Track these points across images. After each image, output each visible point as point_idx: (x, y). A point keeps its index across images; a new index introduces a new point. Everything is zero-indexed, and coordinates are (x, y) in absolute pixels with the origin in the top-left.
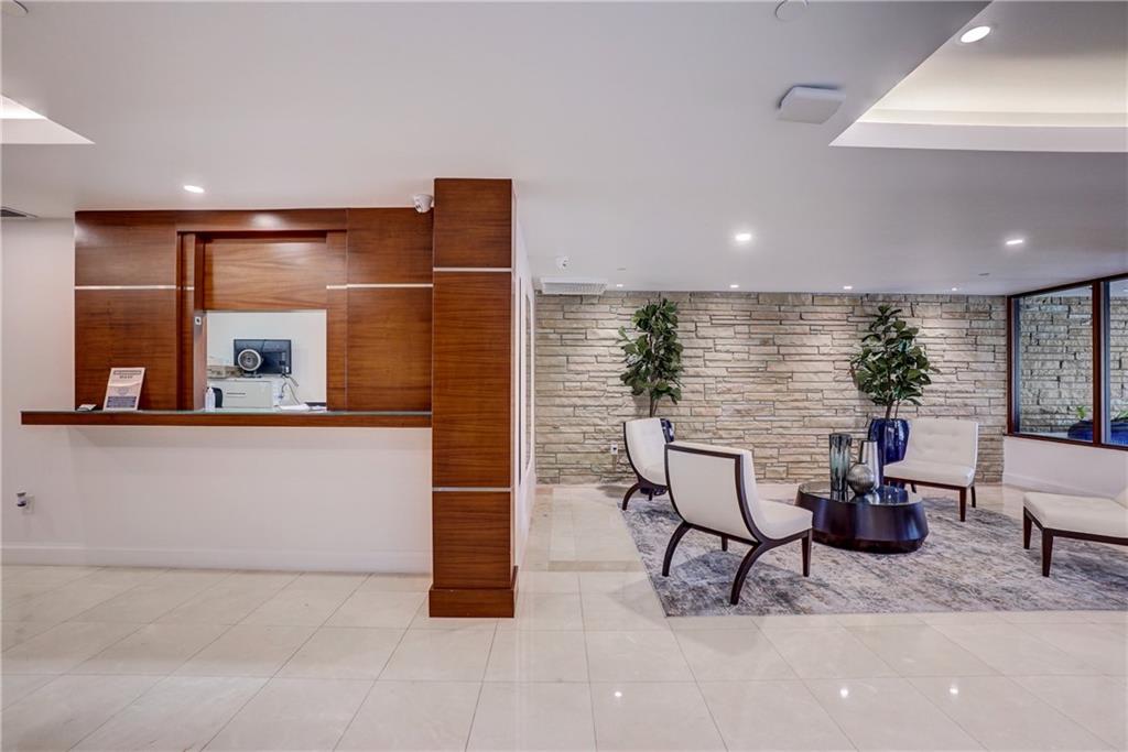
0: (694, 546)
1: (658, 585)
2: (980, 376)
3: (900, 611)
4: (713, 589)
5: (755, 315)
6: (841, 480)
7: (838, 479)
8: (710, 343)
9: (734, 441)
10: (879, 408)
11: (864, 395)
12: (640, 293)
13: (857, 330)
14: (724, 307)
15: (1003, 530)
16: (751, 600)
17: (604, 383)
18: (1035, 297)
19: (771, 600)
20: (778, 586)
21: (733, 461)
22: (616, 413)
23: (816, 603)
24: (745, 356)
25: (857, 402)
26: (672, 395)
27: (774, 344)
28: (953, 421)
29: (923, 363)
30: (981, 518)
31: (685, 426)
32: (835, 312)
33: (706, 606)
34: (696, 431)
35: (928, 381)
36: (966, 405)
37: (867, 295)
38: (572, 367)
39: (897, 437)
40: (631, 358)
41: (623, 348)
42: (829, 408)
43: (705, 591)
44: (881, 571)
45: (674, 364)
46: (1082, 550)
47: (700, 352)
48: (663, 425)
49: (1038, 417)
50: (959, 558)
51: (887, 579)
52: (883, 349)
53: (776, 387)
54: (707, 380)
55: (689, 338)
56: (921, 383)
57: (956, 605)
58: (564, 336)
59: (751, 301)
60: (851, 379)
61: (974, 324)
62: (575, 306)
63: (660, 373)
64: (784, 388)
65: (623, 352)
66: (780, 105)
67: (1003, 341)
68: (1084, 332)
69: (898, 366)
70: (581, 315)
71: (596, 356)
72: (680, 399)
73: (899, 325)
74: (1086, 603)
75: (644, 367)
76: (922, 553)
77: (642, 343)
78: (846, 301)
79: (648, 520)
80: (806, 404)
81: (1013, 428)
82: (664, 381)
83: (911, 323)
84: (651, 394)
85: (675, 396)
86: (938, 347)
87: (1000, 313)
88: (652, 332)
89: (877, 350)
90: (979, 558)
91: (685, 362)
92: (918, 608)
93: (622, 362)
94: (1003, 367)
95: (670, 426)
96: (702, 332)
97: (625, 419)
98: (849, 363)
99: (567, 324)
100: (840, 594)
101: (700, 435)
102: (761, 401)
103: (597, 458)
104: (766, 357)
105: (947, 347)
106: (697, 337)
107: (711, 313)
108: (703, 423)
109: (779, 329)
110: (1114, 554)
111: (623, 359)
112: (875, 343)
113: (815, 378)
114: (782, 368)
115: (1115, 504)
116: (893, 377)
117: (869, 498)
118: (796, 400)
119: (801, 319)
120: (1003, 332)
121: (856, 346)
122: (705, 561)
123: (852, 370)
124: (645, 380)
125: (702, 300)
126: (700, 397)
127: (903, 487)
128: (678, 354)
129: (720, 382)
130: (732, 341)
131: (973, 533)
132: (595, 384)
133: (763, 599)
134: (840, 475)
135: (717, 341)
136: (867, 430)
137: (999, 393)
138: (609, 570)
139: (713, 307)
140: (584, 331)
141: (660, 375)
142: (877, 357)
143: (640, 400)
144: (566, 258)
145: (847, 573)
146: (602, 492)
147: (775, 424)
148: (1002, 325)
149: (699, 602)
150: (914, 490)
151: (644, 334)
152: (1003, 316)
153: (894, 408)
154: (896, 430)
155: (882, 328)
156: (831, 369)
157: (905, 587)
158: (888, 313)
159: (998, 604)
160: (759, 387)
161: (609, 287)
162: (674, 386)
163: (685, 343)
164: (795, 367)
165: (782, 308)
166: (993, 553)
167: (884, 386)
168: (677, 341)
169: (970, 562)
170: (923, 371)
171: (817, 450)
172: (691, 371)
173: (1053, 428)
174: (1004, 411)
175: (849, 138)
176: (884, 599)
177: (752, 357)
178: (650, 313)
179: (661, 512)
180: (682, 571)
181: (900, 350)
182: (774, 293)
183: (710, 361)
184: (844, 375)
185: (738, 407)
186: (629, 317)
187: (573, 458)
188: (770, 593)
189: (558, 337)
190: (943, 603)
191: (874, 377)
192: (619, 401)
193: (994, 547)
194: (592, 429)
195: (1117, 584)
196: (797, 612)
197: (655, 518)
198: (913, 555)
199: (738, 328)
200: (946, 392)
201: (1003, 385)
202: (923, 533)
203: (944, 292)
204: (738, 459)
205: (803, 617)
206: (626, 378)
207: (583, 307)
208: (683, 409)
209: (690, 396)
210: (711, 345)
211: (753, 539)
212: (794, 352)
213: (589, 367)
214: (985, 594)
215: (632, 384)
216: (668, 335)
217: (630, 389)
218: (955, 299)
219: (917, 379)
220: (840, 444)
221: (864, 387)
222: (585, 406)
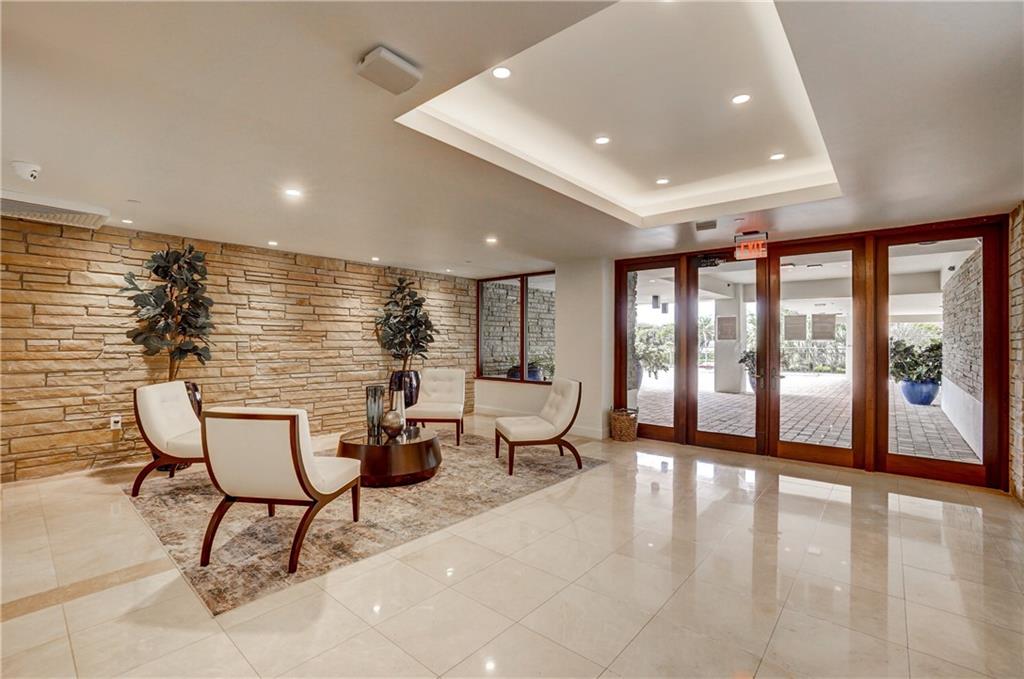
0: (237, 521)
1: (195, 579)
2: (461, 336)
3: (435, 530)
4: (266, 563)
5: (291, 274)
6: (376, 427)
7: (374, 426)
8: (244, 299)
9: (270, 399)
10: (397, 362)
11: (386, 351)
12: (157, 235)
13: (381, 297)
14: (260, 263)
15: (482, 447)
16: (310, 562)
17: (99, 340)
18: (492, 282)
19: (329, 556)
20: (334, 539)
21: (288, 422)
22: (118, 378)
23: (371, 545)
24: (282, 315)
25: (380, 358)
26: (199, 355)
27: (310, 304)
28: (445, 370)
29: (429, 326)
30: (468, 441)
31: (214, 388)
32: (362, 279)
33: (262, 585)
34: (227, 392)
35: (432, 340)
36: (454, 358)
37: (389, 268)
38: (44, 320)
39: (411, 385)
40: (144, 311)
41: (130, 298)
42: (358, 363)
43: (257, 569)
44: (415, 499)
45: (201, 320)
46: (523, 452)
47: (232, 309)
48: (188, 388)
49: (492, 365)
50: (462, 475)
51: (419, 505)
52: (400, 313)
53: (311, 345)
54: (240, 338)
55: (219, 293)
56: (428, 341)
57: (469, 513)
58: (27, 277)
59: (288, 261)
60: (376, 338)
61: (459, 298)
62: (52, 239)
63: (184, 329)
64: (318, 345)
65: (132, 303)
66: (363, 60)
67: (474, 312)
68: (514, 308)
69: (411, 327)
70: (58, 252)
71: (86, 307)
72: (209, 358)
73: (412, 295)
74: (532, 487)
75: (162, 323)
76: (439, 477)
77: (159, 295)
78: (373, 271)
79: (171, 502)
80: (339, 360)
81: (480, 374)
82: (187, 339)
83: (421, 294)
84: (172, 354)
85: (202, 355)
86: (437, 314)
87: (473, 292)
88: (174, 282)
89: (395, 314)
90: (473, 471)
91: (214, 319)
92: (447, 523)
93: (130, 316)
94: (475, 330)
95: (196, 390)
96: (234, 288)
97: (132, 385)
98: (373, 324)
99: (34, 261)
100: (387, 530)
101: (232, 397)
102: (296, 358)
103: (88, 437)
104: (301, 317)
105: (442, 314)
106: (229, 292)
107: (245, 268)
108: (236, 383)
109: (314, 290)
110: (537, 451)
111: (132, 312)
112: (396, 308)
113: (346, 336)
114: (317, 327)
115: (540, 420)
116: (408, 336)
117: (398, 438)
118: (331, 357)
119: (335, 282)
120: (475, 305)
121: (381, 309)
122: (251, 534)
123: (376, 331)
124: (162, 338)
125: (235, 253)
126: (233, 356)
127: (415, 425)
128: (207, 309)
129: (254, 340)
130: (267, 299)
131: (466, 453)
132: (83, 342)
133: (321, 557)
134: (376, 422)
135: (252, 298)
136: (389, 381)
137: (471, 348)
138: (121, 583)
139: (248, 262)
140: (66, 273)
141: (184, 332)
142: (397, 319)
143: (155, 361)
144: (38, 168)
145: (390, 508)
146: (97, 479)
147: (310, 381)
148: (474, 300)
149: (254, 582)
150: (424, 426)
151: (164, 284)
152: (475, 294)
153: (408, 362)
154: (411, 380)
155: (400, 296)
156: (360, 329)
157: (434, 509)
158: (404, 285)
159: (491, 503)
160: (295, 346)
161: (110, 221)
162: (201, 345)
163: (215, 298)
164: (329, 326)
165: (318, 271)
166: (482, 466)
167: (402, 344)
168: (206, 295)
169: (470, 476)
170: (429, 332)
171: (348, 401)
172: (221, 328)
173: (499, 372)
174: (474, 361)
175: (410, 119)
176: (422, 524)
177: (288, 316)
178: (171, 260)
179: (187, 489)
180: (226, 553)
181: (413, 314)
182: (310, 256)
183: (244, 318)
184: (370, 335)
185: (275, 365)
186: (140, 262)
187: (43, 443)
188: (327, 548)
189: (17, 277)
190: (461, 514)
191: (395, 336)
192: (124, 363)
193: (480, 461)
194: (79, 400)
195: (543, 470)
196: (356, 560)
197: (180, 497)
198: (433, 479)
199: (275, 287)
200: (441, 348)
201: (474, 343)
202: (439, 460)
203: (442, 271)
204: (293, 420)
205: (362, 562)
206: (135, 336)
207: (64, 242)
208: (211, 370)
209: (220, 355)
210: (246, 302)
211: (308, 499)
212: (328, 312)
213: (73, 321)
214: (484, 498)
215: (144, 342)
216: (194, 288)
217: (140, 348)
218: (447, 278)
219: (424, 338)
220: (375, 394)
221: (387, 344)
222: (65, 372)
